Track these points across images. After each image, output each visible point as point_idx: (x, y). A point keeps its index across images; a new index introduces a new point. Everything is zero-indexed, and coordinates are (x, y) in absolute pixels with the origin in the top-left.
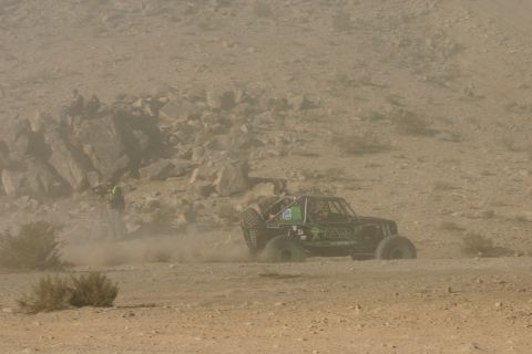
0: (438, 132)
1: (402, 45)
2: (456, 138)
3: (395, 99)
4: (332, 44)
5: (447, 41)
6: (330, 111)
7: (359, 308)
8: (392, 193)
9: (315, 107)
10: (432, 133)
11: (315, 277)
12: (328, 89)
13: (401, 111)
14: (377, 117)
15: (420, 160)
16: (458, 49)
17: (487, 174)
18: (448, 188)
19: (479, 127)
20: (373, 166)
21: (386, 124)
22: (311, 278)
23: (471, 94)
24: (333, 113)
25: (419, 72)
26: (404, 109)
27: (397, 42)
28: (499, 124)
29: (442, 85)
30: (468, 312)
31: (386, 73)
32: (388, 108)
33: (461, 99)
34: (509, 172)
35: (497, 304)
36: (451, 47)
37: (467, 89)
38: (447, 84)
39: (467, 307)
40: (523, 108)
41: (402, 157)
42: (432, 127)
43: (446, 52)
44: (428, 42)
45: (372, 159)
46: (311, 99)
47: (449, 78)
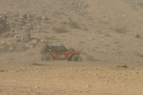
0: (81, 28)
1: (72, 4)
2: (86, 30)
3: (70, 18)
4: (54, 3)
5: (85, 4)
6: (52, 21)
7: (59, 74)
8: (68, 43)
9: (48, 20)
10: (80, 28)
11: (47, 65)
12: (52, 15)
13: (72, 22)
14: (65, 23)
15: (76, 35)
16: (87, 6)
17: (94, 39)
18: (83, 43)
19: (92, 27)
20: (64, 36)
21: (67, 25)
22: (46, 65)
23: (90, 18)
24: (53, 21)
25: (77, 12)
26: (73, 21)
27: (71, 3)
28: (97, 27)
29: (83, 15)
30: (88, 76)
31: (68, 11)
32: (68, 21)
33: (88, 19)
34: (99, 39)
35: (96, 74)
36: (86, 5)
37: (89, 17)
38: (84, 15)
39: (87, 75)
40: (104, 22)
41: (71, 34)
42: (80, 26)
43: (84, 7)
44: (80, 4)
45: (63, 34)
46: (47, 17)
47: (85, 14)
